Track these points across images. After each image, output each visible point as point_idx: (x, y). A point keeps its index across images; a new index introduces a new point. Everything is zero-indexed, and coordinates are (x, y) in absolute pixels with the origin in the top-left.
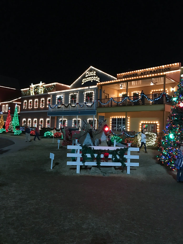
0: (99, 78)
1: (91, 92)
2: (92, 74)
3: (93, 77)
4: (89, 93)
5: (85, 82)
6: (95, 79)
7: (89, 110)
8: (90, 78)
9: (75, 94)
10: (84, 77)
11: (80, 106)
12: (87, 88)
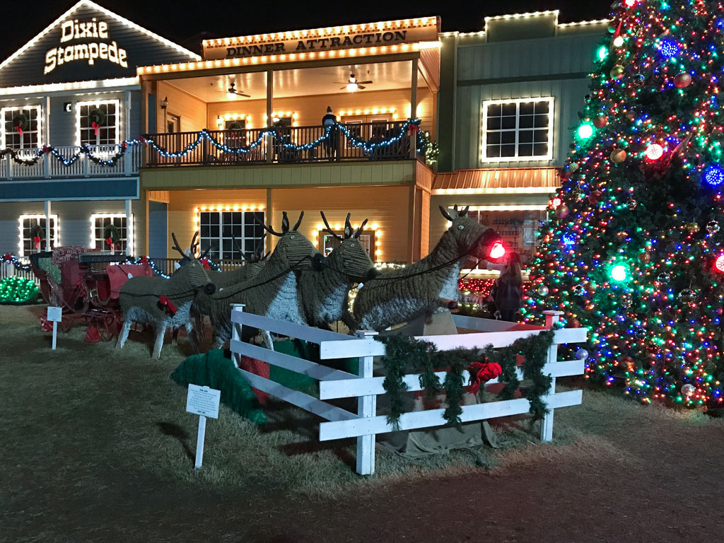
0: (122, 52)
1: (106, 102)
2: (91, 30)
3: (94, 45)
4: (98, 107)
5: (61, 62)
6: (104, 53)
7: (104, 177)
8: (84, 47)
9: (28, 108)
10: (54, 41)
11: (62, 161)
12: (92, 84)
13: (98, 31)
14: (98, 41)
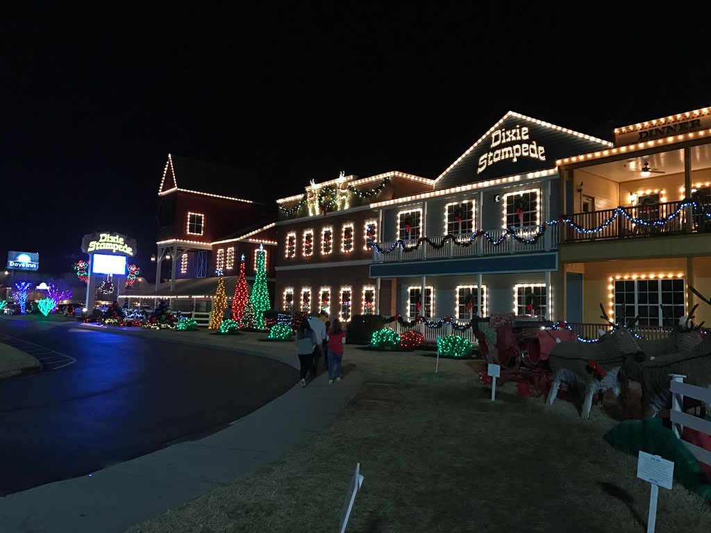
0: (541, 148)
1: (528, 191)
2: (515, 135)
3: (518, 146)
4: (522, 195)
5: (490, 163)
6: (526, 151)
7: (527, 253)
8: (510, 149)
9: (465, 202)
10: (486, 148)
11: (492, 241)
12: (517, 178)
13: (520, 135)
14: (521, 142)
